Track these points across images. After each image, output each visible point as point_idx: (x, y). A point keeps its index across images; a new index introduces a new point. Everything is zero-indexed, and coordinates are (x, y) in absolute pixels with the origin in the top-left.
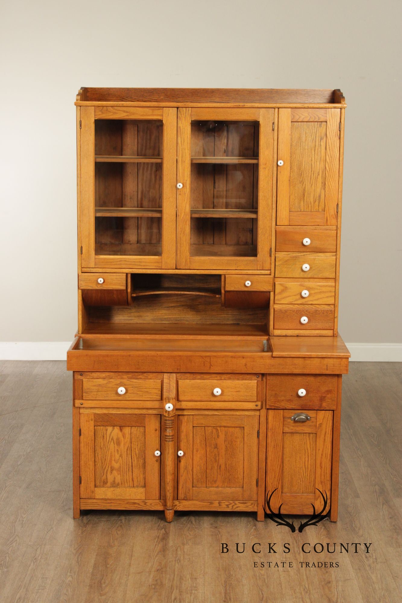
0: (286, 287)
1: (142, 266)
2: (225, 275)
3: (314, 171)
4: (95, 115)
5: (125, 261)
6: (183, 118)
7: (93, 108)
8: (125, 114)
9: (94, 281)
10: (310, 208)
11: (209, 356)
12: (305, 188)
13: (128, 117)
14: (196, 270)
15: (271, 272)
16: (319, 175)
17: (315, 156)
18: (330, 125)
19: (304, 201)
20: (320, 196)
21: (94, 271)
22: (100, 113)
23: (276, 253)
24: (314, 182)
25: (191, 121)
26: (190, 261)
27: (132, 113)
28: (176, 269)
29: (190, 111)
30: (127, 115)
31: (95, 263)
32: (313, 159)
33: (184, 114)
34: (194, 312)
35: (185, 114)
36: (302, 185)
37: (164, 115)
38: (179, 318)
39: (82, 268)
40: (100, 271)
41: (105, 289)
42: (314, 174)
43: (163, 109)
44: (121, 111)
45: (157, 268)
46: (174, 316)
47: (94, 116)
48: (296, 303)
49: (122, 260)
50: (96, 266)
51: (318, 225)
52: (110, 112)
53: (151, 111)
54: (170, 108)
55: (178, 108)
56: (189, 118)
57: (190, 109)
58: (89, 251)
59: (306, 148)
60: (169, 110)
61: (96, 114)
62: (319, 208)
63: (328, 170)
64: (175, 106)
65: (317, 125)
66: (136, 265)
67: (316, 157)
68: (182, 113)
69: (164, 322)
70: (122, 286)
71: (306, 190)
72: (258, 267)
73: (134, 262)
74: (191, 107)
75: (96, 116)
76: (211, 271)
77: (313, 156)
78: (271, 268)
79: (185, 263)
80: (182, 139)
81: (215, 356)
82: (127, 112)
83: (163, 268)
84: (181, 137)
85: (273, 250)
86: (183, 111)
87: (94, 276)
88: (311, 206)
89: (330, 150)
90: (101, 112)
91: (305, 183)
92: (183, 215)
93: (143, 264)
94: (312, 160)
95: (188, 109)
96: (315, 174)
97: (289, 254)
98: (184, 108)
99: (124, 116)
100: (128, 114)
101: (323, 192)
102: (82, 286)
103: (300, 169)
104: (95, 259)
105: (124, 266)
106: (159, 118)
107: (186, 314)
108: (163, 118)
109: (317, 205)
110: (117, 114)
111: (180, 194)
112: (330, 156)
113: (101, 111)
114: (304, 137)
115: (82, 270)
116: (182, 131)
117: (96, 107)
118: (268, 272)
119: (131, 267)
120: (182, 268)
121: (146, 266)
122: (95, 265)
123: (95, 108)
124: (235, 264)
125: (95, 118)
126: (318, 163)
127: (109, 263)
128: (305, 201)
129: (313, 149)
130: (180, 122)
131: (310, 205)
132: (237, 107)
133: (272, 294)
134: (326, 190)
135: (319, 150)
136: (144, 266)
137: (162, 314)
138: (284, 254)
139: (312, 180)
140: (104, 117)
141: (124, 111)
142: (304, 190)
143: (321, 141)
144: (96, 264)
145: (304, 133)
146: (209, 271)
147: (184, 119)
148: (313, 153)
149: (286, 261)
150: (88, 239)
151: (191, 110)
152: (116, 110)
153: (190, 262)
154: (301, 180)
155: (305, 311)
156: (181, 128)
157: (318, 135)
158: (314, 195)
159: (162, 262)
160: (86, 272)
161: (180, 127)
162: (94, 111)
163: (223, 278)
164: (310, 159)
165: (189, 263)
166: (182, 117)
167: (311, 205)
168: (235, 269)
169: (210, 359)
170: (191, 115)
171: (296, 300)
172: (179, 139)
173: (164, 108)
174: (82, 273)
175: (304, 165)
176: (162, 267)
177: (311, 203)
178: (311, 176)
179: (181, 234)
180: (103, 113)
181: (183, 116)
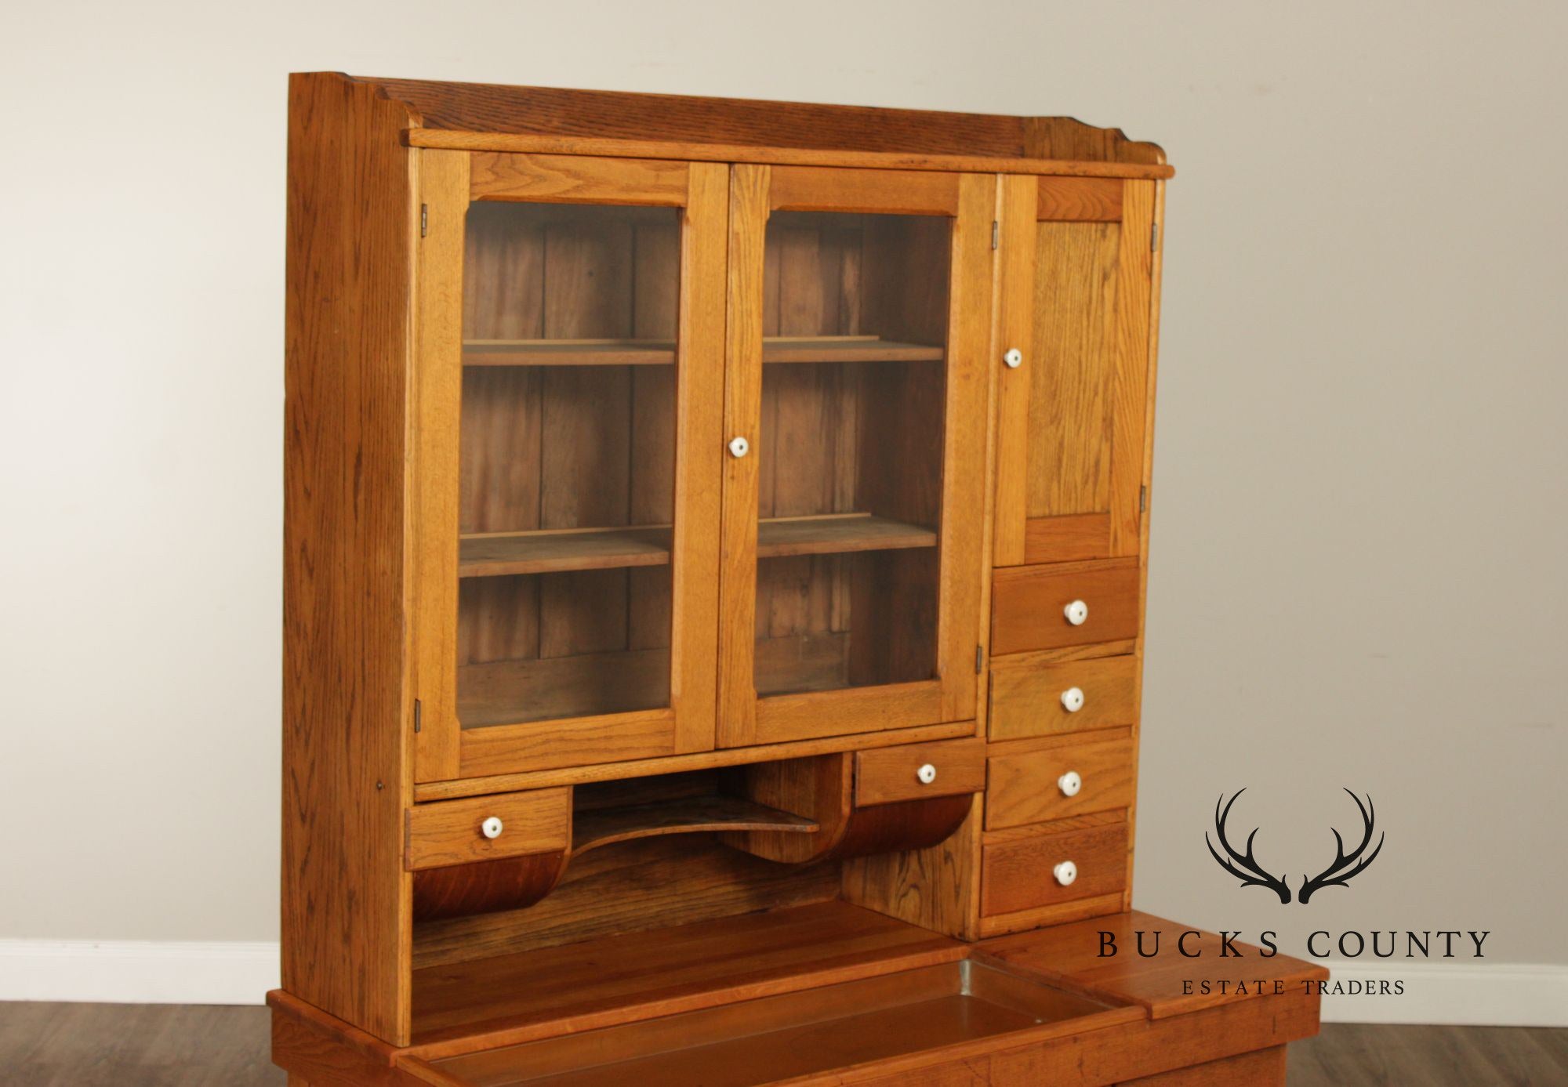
0: (1017, 770)
1: (611, 751)
2: (854, 752)
3: (1085, 383)
4: (472, 185)
5: (561, 739)
6: (747, 201)
7: (466, 155)
8: (571, 183)
9: (465, 830)
10: (1073, 502)
11: (986, 1057)
12: (1063, 437)
13: (579, 196)
14: (774, 747)
15: (976, 728)
16: (1096, 394)
17: (1088, 333)
18: (1130, 232)
19: (1059, 482)
20: (1097, 463)
21: (457, 794)
22: (490, 177)
23: (992, 659)
24: (1084, 416)
25: (771, 212)
26: (757, 714)
27: (593, 178)
28: (717, 749)
29: (767, 178)
30: (577, 188)
31: (462, 760)
32: (1084, 342)
33: (748, 187)
34: (640, 892)
35: (752, 188)
36: (1057, 429)
37: (691, 189)
38: (593, 919)
39: (416, 784)
40: (479, 790)
41: (500, 855)
42: (1084, 391)
43: (688, 167)
44: (559, 170)
45: (660, 753)
46: (579, 917)
47: (467, 187)
48: (1042, 818)
49: (551, 736)
50: (465, 773)
51: (1094, 558)
52: (522, 173)
53: (654, 173)
54: (708, 165)
55: (730, 163)
56: (764, 203)
57: (768, 168)
58: (440, 714)
59: (1068, 306)
60: (706, 172)
61: (478, 179)
62: (1094, 500)
63: (1122, 379)
64: (723, 158)
65: (1096, 231)
66: (593, 750)
67: (1091, 336)
68: (744, 184)
69: (548, 943)
70: (556, 836)
71: (1066, 444)
72: (944, 713)
73: (589, 740)
74: (772, 164)
75: (477, 189)
76: (817, 743)
77: (1085, 333)
78: (976, 712)
79: (744, 724)
80: (743, 276)
81: (1002, 1053)
82: (577, 175)
83: (677, 752)
84: (739, 270)
85: (985, 652)
86: (748, 176)
87: (463, 810)
88: (1077, 499)
89: (1127, 312)
90: (495, 173)
91: (1062, 422)
92: (740, 549)
93: (620, 743)
94: (1081, 348)
95: (761, 167)
96: (1087, 395)
97: (1023, 660)
98: (750, 167)
99: (568, 191)
100: (580, 182)
101: (1105, 447)
102: (423, 858)
103: (1052, 377)
104: (462, 744)
105: (555, 761)
106: (676, 198)
107: (616, 902)
108: (687, 200)
109: (1091, 491)
110: (545, 180)
111: (733, 478)
112: (1127, 333)
113: (491, 169)
114: (1065, 269)
115: (415, 794)
116: (742, 247)
117: (475, 153)
118: (966, 728)
119: (579, 759)
120: (731, 746)
121: (627, 749)
122: (462, 767)
123: (472, 155)
124: (884, 712)
125: (472, 194)
126: (1096, 357)
127: (509, 756)
128: (1062, 482)
129: (1085, 312)
130: (736, 217)
131: (1073, 495)
132: (905, 166)
133: (978, 798)
134: (1115, 444)
135: (1099, 313)
136: (621, 750)
137: (543, 913)
138: (1011, 662)
139: (1080, 411)
140: (501, 194)
141: (568, 172)
142: (1061, 444)
143: (1103, 285)
144: (463, 764)
145: (1065, 258)
146: (810, 744)
147: (748, 205)
148: (1085, 323)
149: (1019, 685)
150: (439, 667)
151: (772, 176)
152: (542, 166)
153: (757, 719)
154: (1054, 411)
155: (1062, 842)
156: (742, 237)
157: (1096, 264)
158: (1084, 459)
159: (673, 731)
160: (432, 798)
161: (738, 234)
162: (467, 166)
163: (847, 763)
164: (1077, 341)
165: (754, 723)
166: (744, 198)
167: (1076, 492)
168: (881, 728)
169: (989, 1064)
170: (771, 192)
171: (1040, 812)
172: (734, 276)
173: (692, 164)
174: (417, 803)
175: (1061, 365)
176: (673, 748)
177: (1076, 487)
178: (1078, 399)
179: (732, 622)
180: (498, 177)
181: (746, 195)
